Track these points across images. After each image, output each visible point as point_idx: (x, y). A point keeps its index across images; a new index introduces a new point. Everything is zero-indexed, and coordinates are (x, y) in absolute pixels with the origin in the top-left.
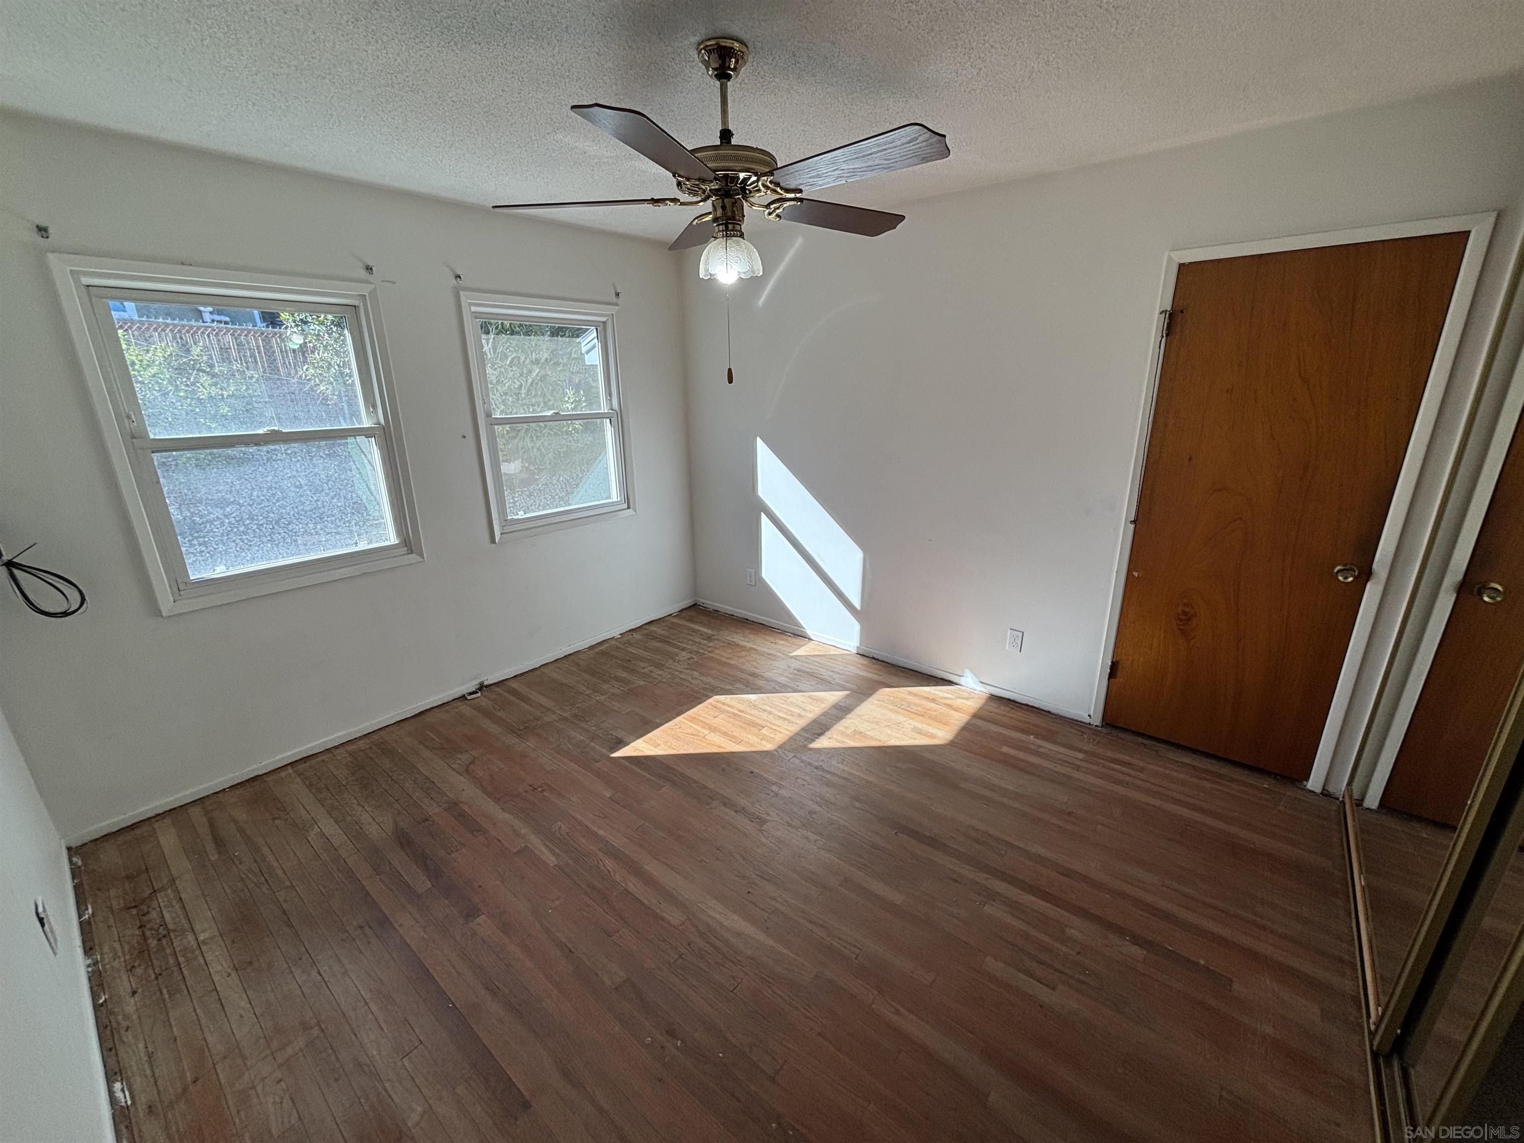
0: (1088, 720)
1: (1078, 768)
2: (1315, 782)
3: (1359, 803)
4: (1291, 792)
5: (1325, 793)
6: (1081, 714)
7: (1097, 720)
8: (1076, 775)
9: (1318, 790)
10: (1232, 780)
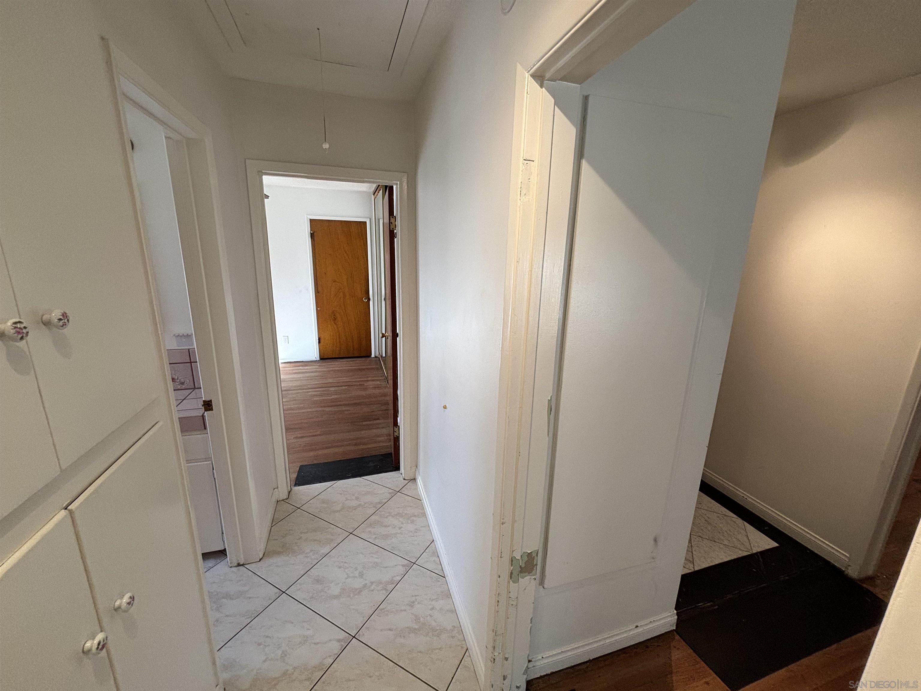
0: (315, 359)
1: (318, 369)
2: (373, 356)
3: (382, 356)
4: (369, 359)
5: (376, 357)
6: (314, 359)
7: (318, 359)
8: (317, 370)
9: (374, 357)
10: (356, 360)
